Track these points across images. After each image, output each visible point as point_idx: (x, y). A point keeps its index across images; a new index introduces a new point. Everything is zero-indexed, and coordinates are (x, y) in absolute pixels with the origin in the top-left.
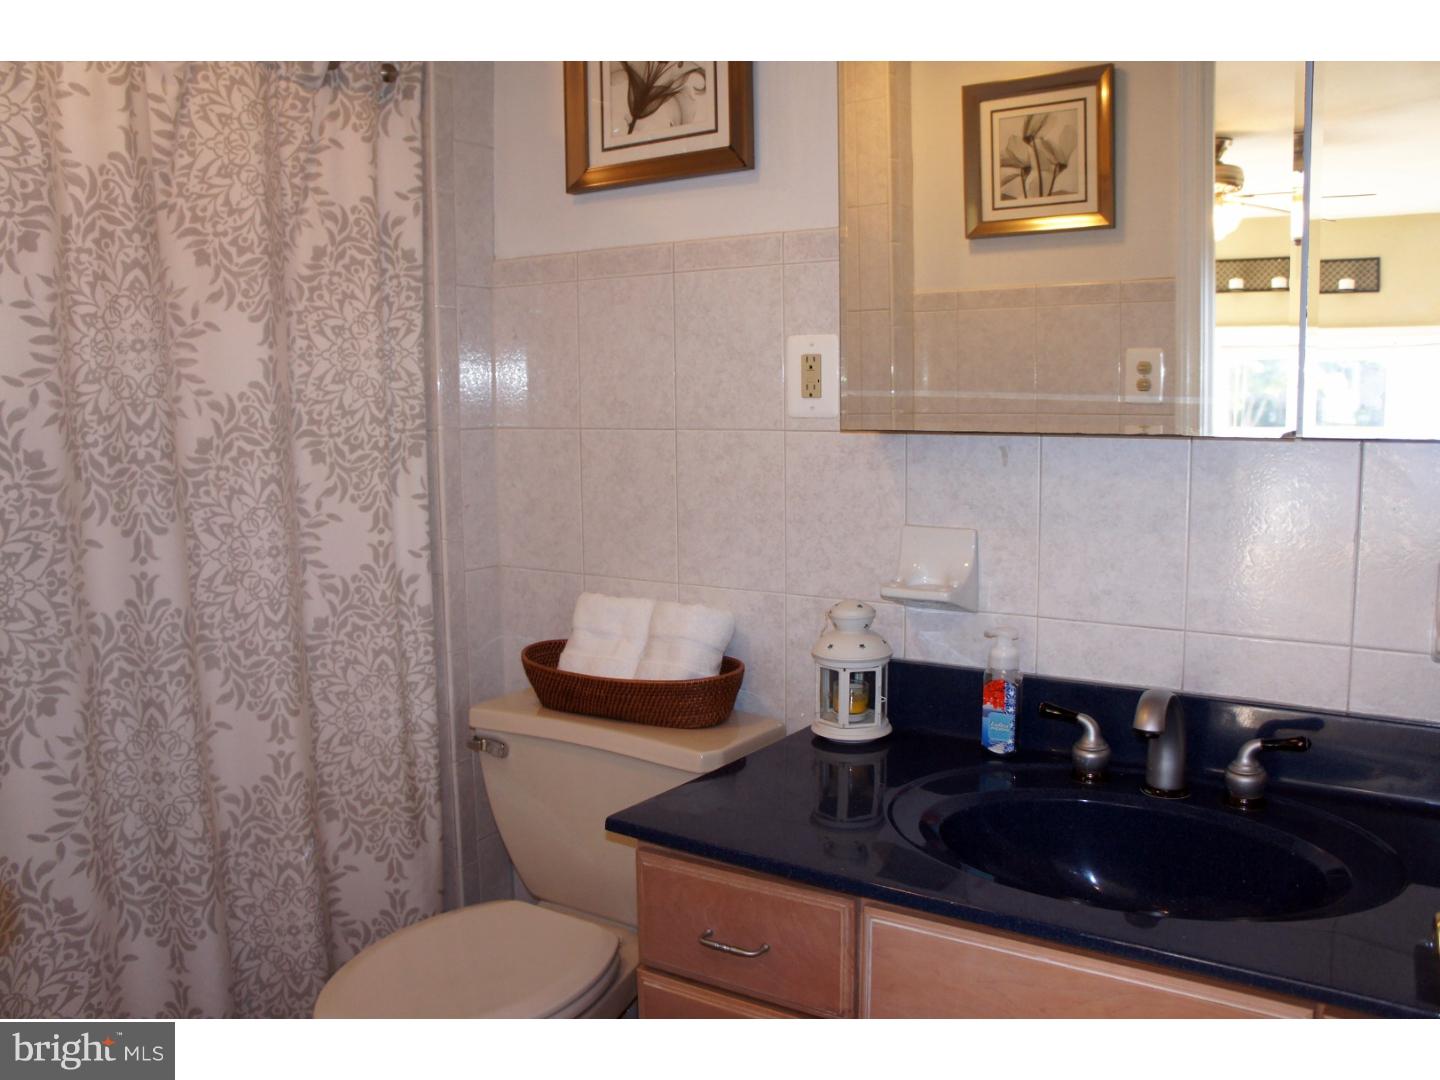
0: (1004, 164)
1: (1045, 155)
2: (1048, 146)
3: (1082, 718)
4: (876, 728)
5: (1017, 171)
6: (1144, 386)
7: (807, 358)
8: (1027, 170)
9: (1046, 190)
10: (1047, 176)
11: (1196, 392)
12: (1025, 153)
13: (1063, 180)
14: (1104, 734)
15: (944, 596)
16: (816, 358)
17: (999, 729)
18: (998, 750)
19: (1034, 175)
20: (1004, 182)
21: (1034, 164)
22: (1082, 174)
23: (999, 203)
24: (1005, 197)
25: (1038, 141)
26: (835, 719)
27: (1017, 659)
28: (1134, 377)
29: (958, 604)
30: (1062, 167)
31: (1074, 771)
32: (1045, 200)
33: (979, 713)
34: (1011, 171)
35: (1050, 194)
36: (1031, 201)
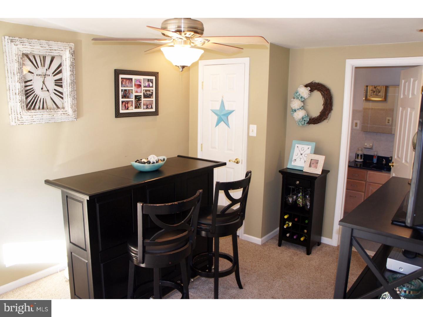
0: (371, 91)
1: (377, 90)
2: (378, 89)
3: (384, 159)
4: (362, 160)
5: (373, 92)
6: (388, 122)
7: (356, 123)
8: (374, 92)
9: (377, 95)
10: (377, 93)
11: (395, 127)
12: (374, 90)
13: (379, 94)
14: (385, 161)
15: (370, 147)
16: (357, 123)
17: (375, 160)
18: (375, 162)
19: (375, 93)
20: (371, 93)
21: (375, 91)
22: (382, 93)
23: (370, 96)
24: (371, 95)
25: (376, 89)
26: (358, 159)
27: (377, 154)
28: (387, 121)
29: (371, 148)
30: (380, 92)
31: (383, 164)
32: (377, 96)
33: (373, 159)
34: (372, 92)
35: (378, 95)
36: (374, 96)
